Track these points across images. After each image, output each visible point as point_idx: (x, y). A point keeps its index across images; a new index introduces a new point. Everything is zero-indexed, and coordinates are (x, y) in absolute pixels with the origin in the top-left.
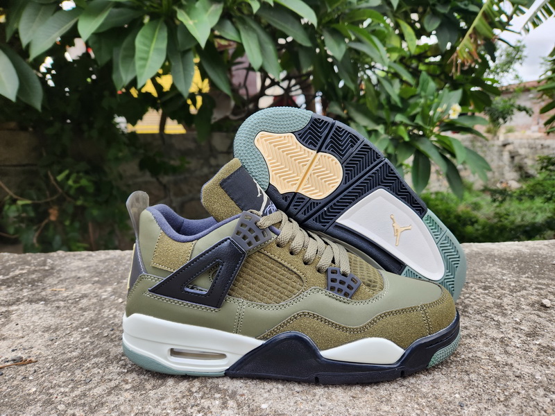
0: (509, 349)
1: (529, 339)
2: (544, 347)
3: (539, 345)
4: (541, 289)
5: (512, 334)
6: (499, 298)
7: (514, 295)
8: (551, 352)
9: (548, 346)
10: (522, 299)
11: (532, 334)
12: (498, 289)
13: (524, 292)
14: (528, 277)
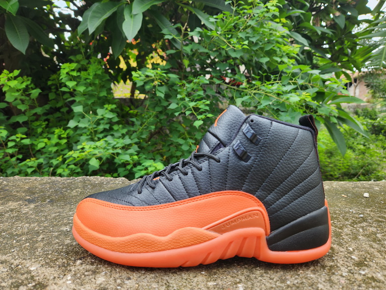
0: (334, 278)
1: (356, 268)
2: (368, 278)
3: (364, 275)
4: (381, 222)
5: (341, 262)
6: (341, 228)
7: (355, 226)
8: (373, 284)
9: (373, 277)
10: (361, 230)
11: (360, 264)
12: (343, 220)
13: (364, 224)
14: (372, 211)
